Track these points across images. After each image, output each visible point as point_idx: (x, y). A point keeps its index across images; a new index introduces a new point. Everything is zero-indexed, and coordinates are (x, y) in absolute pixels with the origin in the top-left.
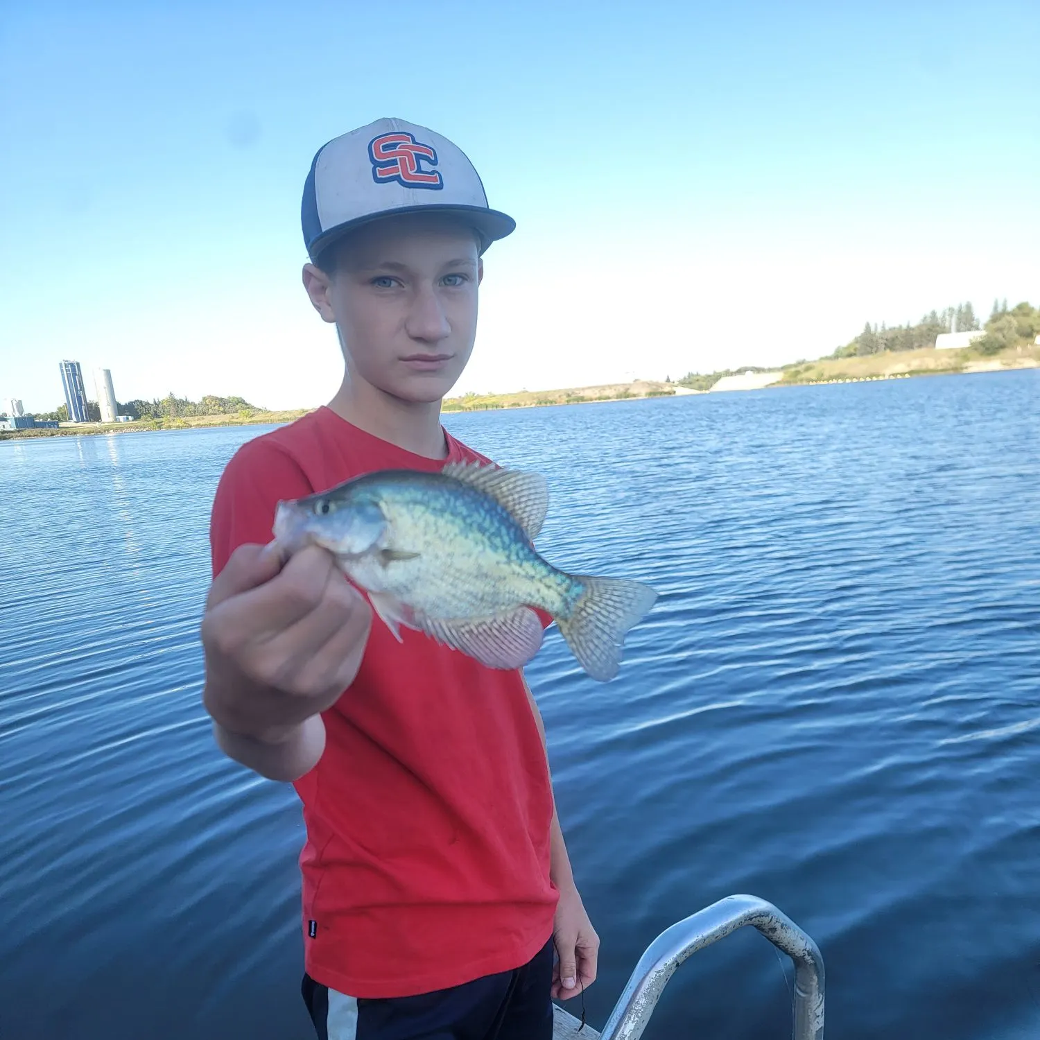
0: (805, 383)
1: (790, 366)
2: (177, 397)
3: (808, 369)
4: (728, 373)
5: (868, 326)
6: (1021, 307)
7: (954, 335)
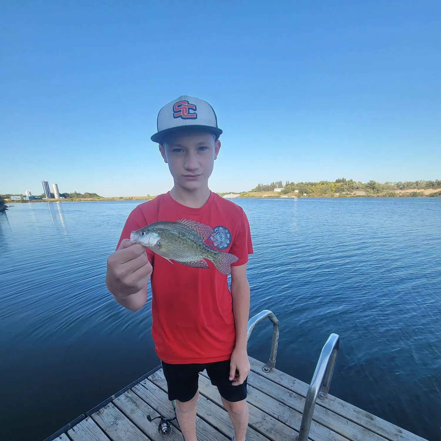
0: (245, 197)
1: (241, 193)
2: (77, 192)
3: (246, 194)
4: (227, 194)
5: (259, 184)
6: (292, 183)
7: (278, 189)
